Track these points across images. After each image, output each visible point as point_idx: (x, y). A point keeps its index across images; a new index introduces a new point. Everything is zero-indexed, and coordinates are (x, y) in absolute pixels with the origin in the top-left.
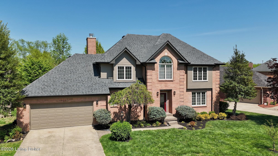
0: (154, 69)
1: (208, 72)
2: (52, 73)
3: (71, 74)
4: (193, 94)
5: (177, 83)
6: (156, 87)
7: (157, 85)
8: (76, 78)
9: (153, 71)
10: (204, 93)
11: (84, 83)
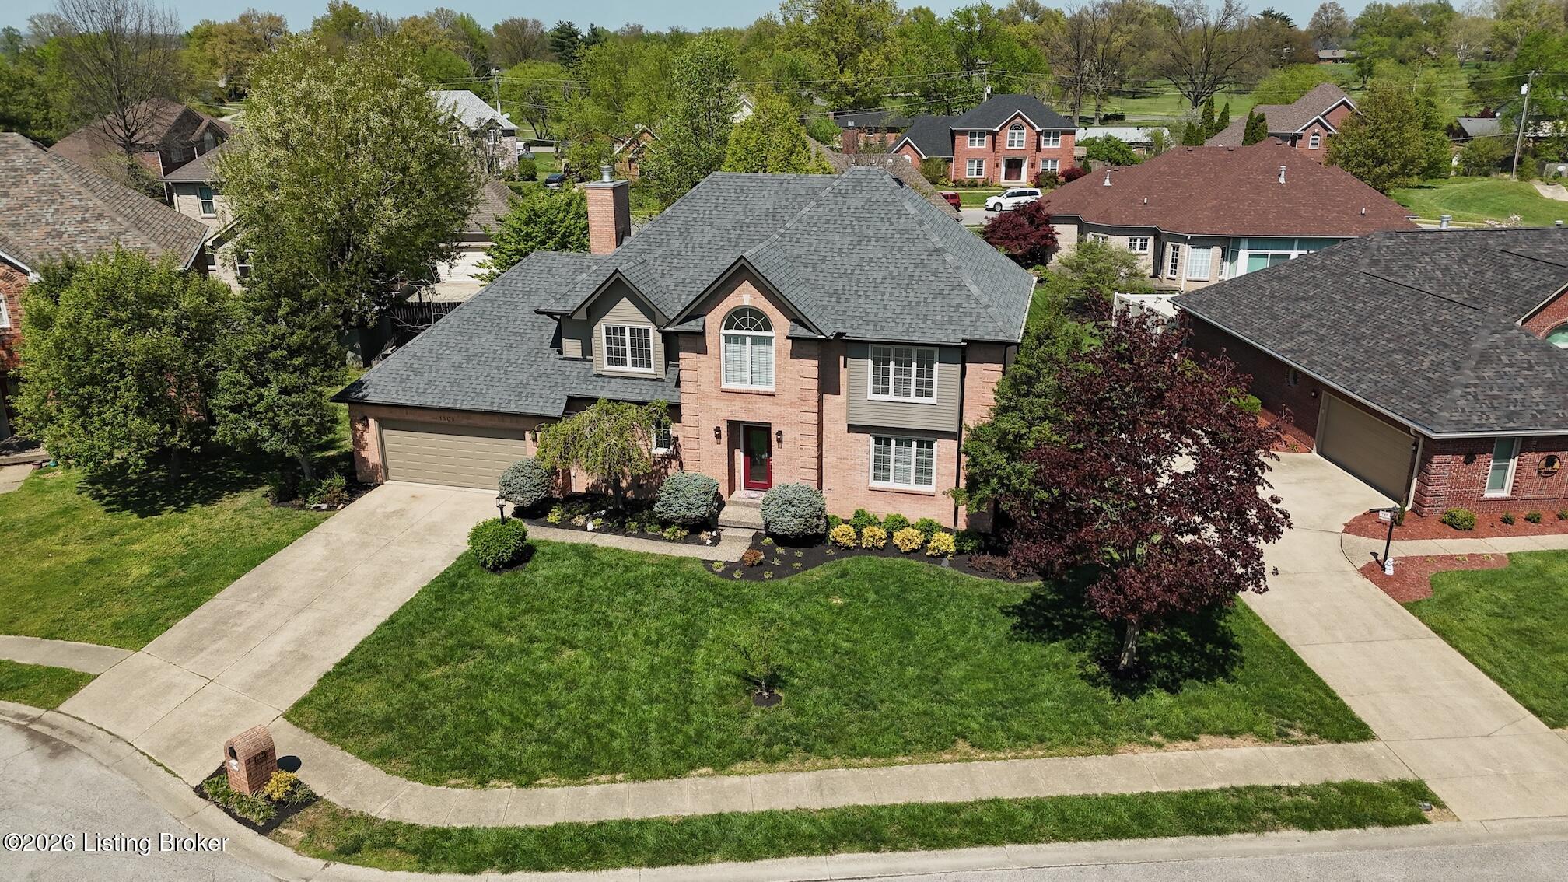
0: (703, 350)
1: (936, 365)
2: (443, 329)
3: (489, 333)
4: (878, 441)
5: (792, 404)
6: (711, 409)
7: (715, 404)
8: (495, 352)
9: (702, 357)
10: (930, 445)
11: (510, 369)
